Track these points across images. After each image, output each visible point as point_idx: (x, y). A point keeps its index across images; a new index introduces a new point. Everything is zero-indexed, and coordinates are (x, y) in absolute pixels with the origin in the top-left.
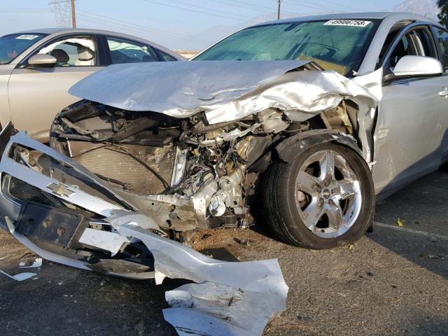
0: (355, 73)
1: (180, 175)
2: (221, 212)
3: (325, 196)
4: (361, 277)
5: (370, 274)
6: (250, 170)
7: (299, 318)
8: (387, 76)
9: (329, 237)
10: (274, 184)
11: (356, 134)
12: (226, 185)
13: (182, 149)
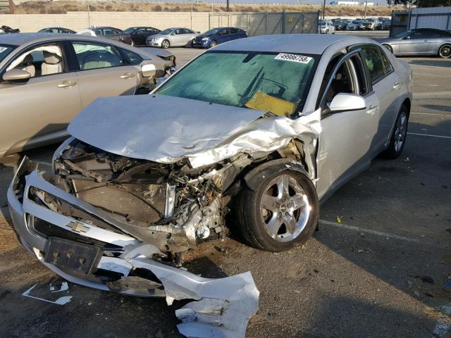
0: (300, 114)
1: (171, 207)
2: (207, 235)
3: (282, 210)
4: (310, 274)
5: (316, 271)
6: (224, 195)
7: (269, 314)
8: (324, 111)
9: (286, 240)
10: (244, 206)
11: (303, 159)
12: (208, 213)
13: (171, 185)
